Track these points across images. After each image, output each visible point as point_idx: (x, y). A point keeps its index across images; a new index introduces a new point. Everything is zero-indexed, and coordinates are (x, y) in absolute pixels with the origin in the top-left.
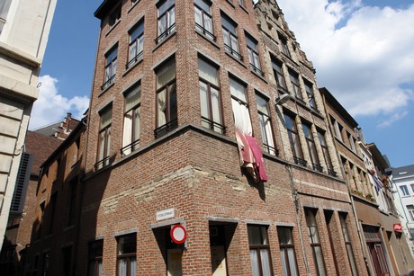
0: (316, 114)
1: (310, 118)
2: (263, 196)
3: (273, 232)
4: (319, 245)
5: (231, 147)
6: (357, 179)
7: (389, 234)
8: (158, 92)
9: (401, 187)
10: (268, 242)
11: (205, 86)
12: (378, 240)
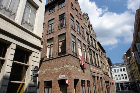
0: (96, 49)
1: (94, 50)
2: (84, 72)
3: (86, 82)
4: (95, 86)
5: (78, 60)
6: (104, 68)
7: (111, 83)
8: (59, 42)
9: (114, 70)
10: (85, 84)
11: (72, 42)
12: (108, 85)
